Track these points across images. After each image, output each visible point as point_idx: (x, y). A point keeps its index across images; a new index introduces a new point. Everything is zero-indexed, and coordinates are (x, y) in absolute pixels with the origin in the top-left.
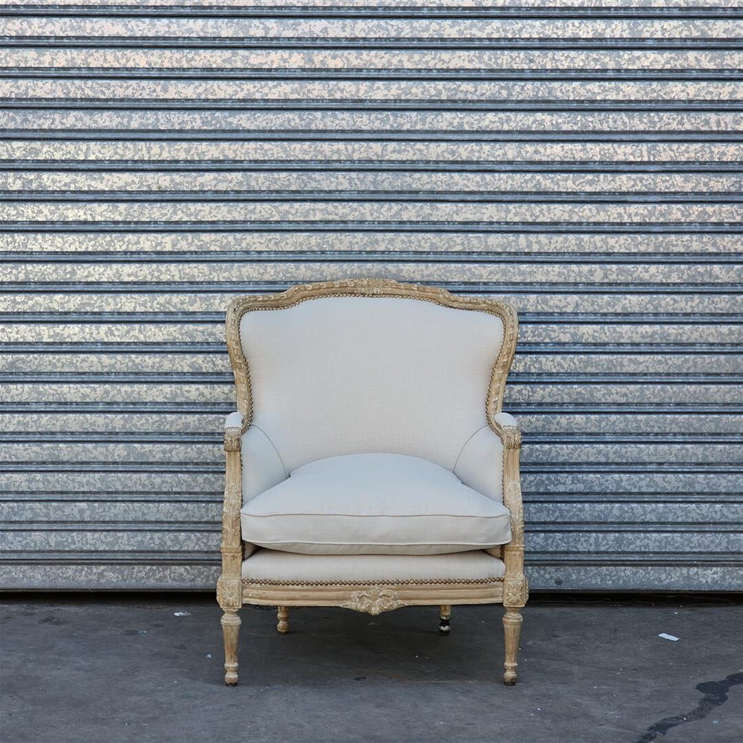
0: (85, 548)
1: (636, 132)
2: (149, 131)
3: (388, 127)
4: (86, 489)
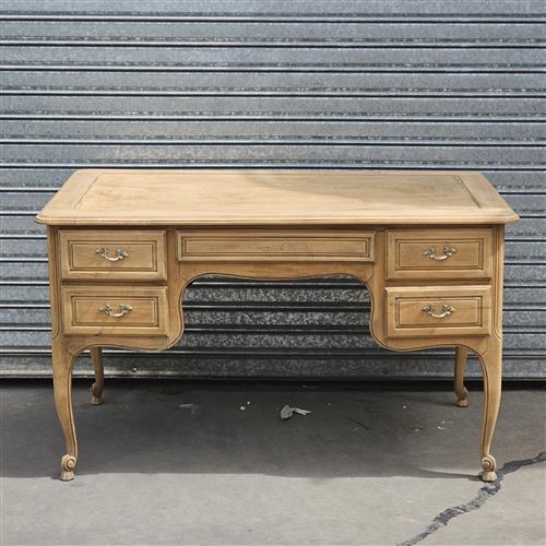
0: (15, 344)
1: (452, 15)
2: (58, 13)
3: (251, 10)
4: (16, 298)
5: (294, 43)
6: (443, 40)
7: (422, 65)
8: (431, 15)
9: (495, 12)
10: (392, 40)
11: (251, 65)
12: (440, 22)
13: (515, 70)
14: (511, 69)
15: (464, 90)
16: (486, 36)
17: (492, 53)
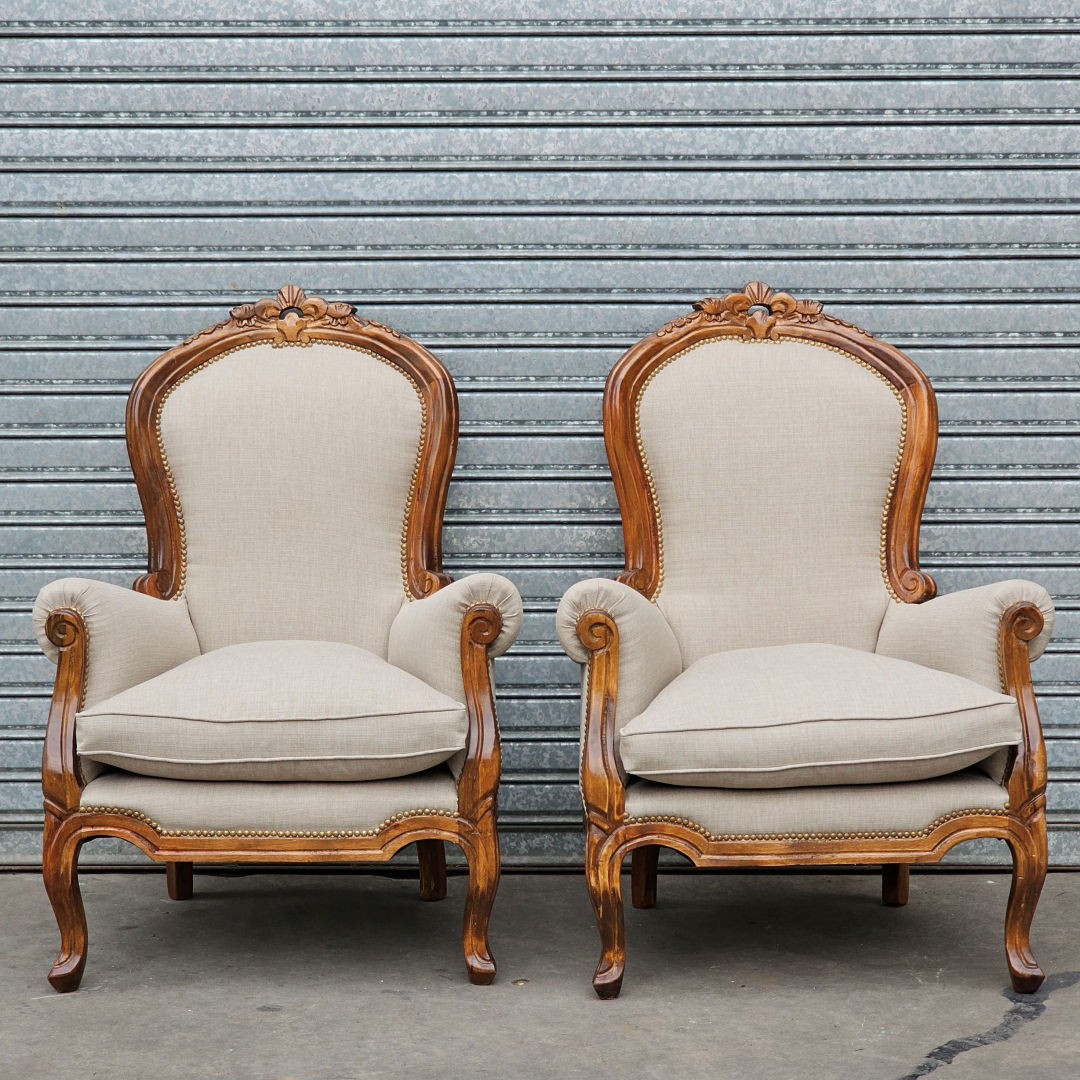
5: (644, 252)
6: (912, 246)
7: (874, 291)
8: (889, 202)
9: (1005, 195)
10: (820, 246)
11: (565, 291)
12: (906, 214)
13: (1042, 297)
14: (1034, 297)
15: (949, 335)
16: (989, 239)
17: (999, 269)
